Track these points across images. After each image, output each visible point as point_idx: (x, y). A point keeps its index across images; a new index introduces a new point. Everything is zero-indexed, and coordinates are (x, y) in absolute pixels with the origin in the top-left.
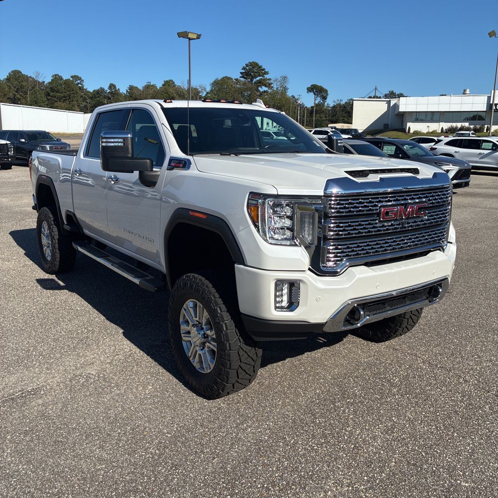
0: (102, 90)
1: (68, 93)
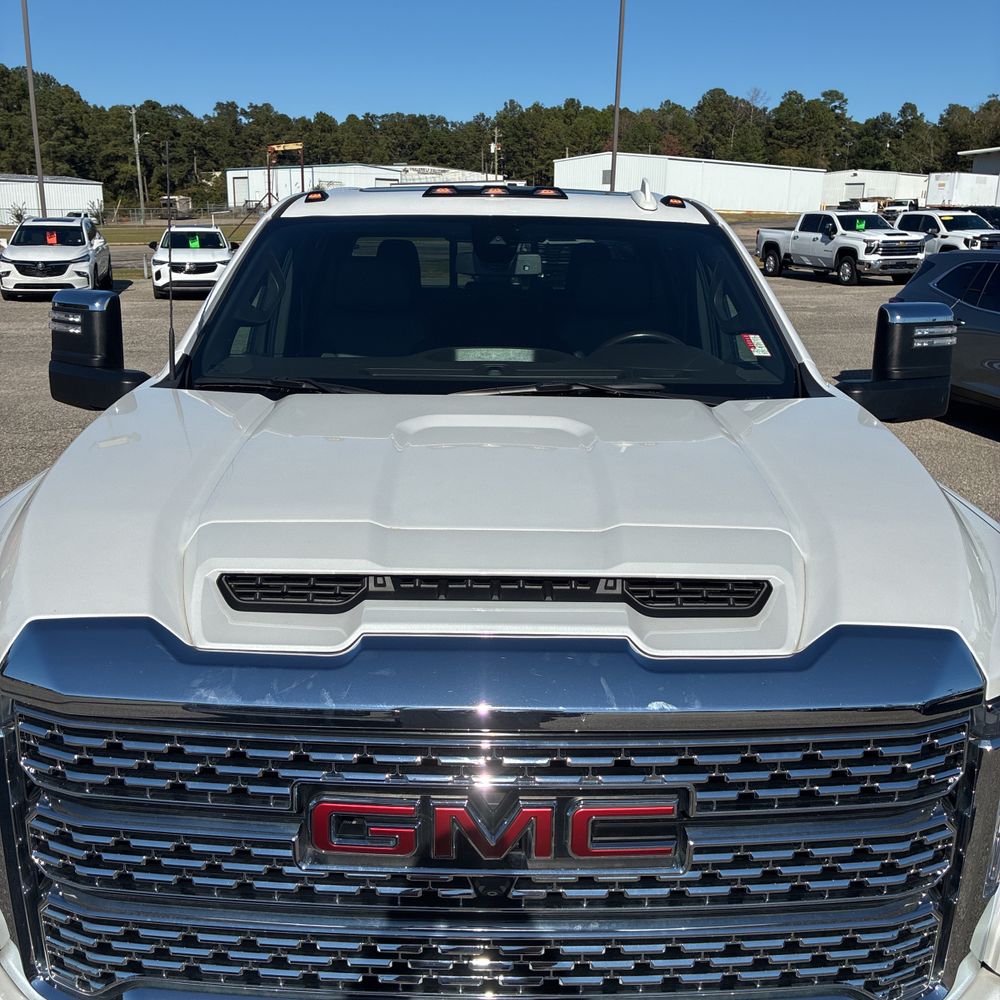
0: (886, 117)
1: (809, 129)
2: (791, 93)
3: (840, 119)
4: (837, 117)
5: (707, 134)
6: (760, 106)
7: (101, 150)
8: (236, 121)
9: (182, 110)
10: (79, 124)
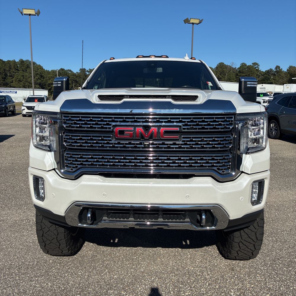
0: (271, 70)
1: (248, 73)
2: (243, 63)
3: (258, 70)
4: (257, 70)
5: (219, 75)
6: (234, 67)
7: (48, 82)
8: (85, 73)
9: (70, 71)
10: (42, 75)
